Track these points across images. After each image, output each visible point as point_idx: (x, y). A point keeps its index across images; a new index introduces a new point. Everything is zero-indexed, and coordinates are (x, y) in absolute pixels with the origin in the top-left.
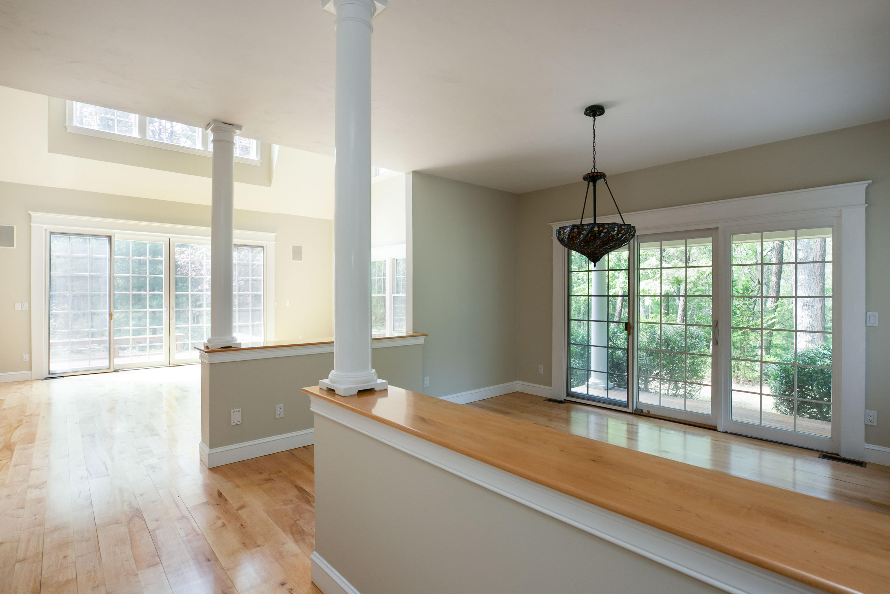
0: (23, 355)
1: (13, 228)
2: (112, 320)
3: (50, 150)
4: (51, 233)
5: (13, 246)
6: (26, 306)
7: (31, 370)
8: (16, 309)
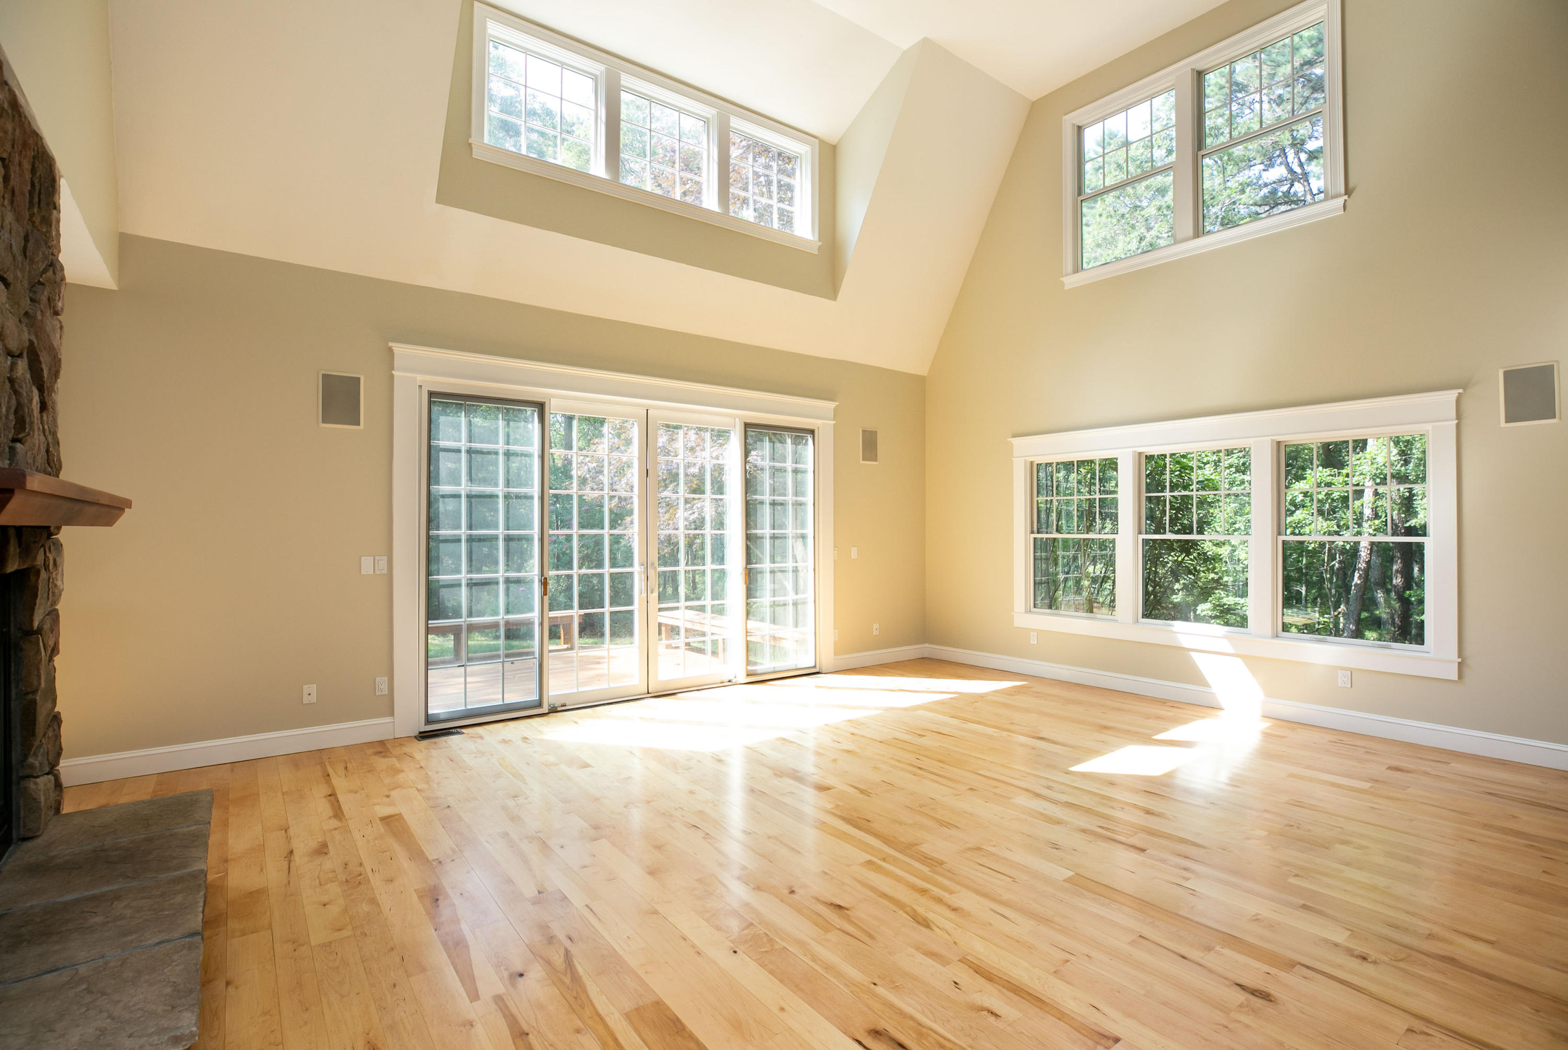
0: (378, 679)
1: (358, 380)
2: (546, 595)
3: (439, 200)
4: (431, 394)
5: (358, 424)
6: (383, 563)
7: (392, 714)
8: (363, 572)
